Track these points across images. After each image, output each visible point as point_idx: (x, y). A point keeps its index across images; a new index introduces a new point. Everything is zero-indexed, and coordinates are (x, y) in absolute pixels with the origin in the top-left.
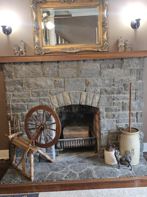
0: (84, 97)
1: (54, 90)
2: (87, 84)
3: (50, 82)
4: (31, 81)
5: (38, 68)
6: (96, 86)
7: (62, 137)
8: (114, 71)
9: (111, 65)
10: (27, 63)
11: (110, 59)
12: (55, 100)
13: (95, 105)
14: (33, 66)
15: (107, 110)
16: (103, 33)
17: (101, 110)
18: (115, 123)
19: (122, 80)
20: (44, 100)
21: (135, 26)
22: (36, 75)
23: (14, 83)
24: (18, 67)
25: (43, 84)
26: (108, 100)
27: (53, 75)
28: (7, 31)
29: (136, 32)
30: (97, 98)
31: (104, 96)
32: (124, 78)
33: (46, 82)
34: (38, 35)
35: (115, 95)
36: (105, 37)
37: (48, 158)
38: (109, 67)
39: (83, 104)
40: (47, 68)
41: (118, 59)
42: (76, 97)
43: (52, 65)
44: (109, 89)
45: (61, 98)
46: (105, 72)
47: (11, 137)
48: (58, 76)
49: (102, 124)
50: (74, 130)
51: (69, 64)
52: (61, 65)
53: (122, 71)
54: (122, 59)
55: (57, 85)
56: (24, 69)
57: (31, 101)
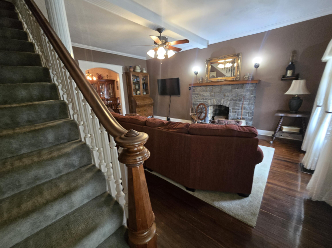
0: (222, 102)
1: (210, 98)
2: (224, 96)
3: (208, 94)
4: (201, 93)
5: (204, 88)
6: (228, 96)
8: (239, 90)
9: (237, 87)
10: (201, 86)
11: (236, 84)
13: (227, 106)
14: (203, 87)
15: (233, 109)
16: (238, 71)
17: (230, 108)
18: (236, 116)
19: (242, 95)
20: (205, 102)
21: (257, 66)
22: (203, 91)
23: (195, 94)
24: (197, 88)
25: (205, 95)
26: (234, 104)
27: (210, 91)
28: (196, 74)
29: (257, 70)
30: (229, 102)
31: (232, 102)
32: (243, 93)
33: (207, 94)
34: (207, 74)
35: (238, 102)
36: (238, 74)
38: (235, 88)
39: (222, 105)
40: (208, 88)
42: (219, 101)
43: (210, 87)
44: (234, 98)
45: (212, 101)
46: (234, 90)
47: (190, 114)
48: (212, 92)
49: (229, 115)
50: (219, 117)
51: (217, 87)
52: (214, 87)
53: (242, 90)
54: (243, 84)
55: (211, 96)
56: (199, 89)
57: (200, 102)
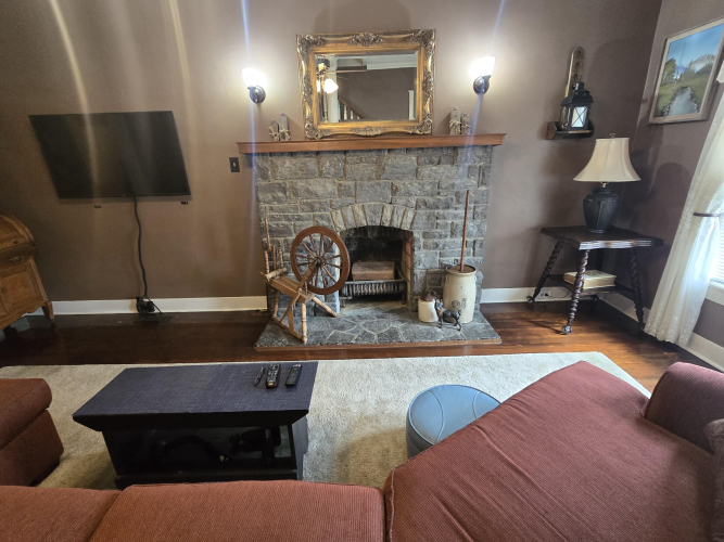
0: (388, 214)
1: (337, 201)
2: (394, 191)
3: (330, 187)
4: (300, 184)
5: (311, 163)
6: (409, 194)
7: (350, 278)
8: (441, 169)
9: (436, 159)
10: (292, 154)
11: (434, 148)
12: (340, 218)
13: (406, 227)
14: (303, 159)
15: (425, 235)
17: (416, 235)
18: (438, 258)
19: (453, 186)
20: (322, 217)
21: (480, 88)
22: (308, 175)
23: (270, 188)
24: (278, 161)
25: (320, 190)
26: (428, 218)
27: (336, 175)
28: (258, 98)
29: (482, 99)
30: (410, 214)
31: (422, 211)
32: (457, 182)
33: (324, 187)
34: (310, 104)
35: (441, 212)
36: (428, 109)
37: (329, 309)
38: (431, 162)
39: (387, 225)
40: (327, 163)
41: (448, 148)
42: (375, 213)
43: (335, 158)
44: (430, 200)
45: (349, 215)
46: (426, 171)
47: (269, 276)
48: (345, 176)
49: (416, 259)
50: (370, 268)
51: (364, 156)
52: (350, 158)
53: (453, 169)
54: (455, 148)
55: (343, 191)
56: (288, 163)
57: (300, 219)
